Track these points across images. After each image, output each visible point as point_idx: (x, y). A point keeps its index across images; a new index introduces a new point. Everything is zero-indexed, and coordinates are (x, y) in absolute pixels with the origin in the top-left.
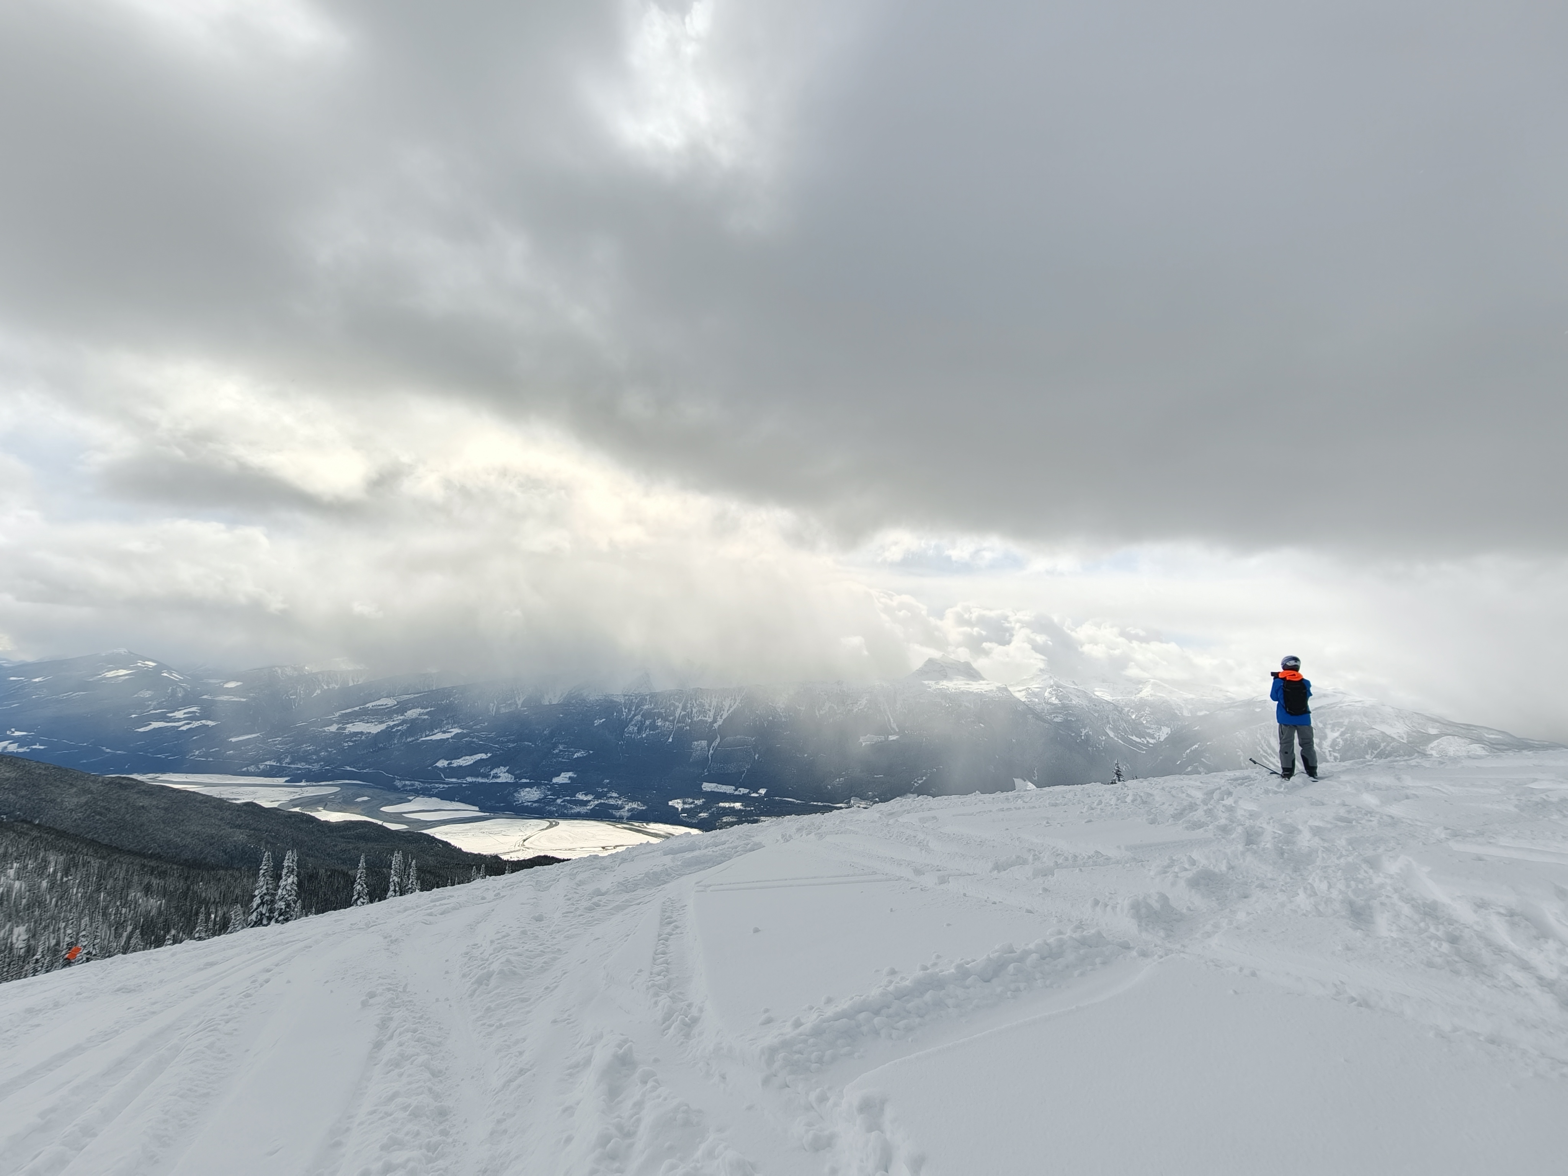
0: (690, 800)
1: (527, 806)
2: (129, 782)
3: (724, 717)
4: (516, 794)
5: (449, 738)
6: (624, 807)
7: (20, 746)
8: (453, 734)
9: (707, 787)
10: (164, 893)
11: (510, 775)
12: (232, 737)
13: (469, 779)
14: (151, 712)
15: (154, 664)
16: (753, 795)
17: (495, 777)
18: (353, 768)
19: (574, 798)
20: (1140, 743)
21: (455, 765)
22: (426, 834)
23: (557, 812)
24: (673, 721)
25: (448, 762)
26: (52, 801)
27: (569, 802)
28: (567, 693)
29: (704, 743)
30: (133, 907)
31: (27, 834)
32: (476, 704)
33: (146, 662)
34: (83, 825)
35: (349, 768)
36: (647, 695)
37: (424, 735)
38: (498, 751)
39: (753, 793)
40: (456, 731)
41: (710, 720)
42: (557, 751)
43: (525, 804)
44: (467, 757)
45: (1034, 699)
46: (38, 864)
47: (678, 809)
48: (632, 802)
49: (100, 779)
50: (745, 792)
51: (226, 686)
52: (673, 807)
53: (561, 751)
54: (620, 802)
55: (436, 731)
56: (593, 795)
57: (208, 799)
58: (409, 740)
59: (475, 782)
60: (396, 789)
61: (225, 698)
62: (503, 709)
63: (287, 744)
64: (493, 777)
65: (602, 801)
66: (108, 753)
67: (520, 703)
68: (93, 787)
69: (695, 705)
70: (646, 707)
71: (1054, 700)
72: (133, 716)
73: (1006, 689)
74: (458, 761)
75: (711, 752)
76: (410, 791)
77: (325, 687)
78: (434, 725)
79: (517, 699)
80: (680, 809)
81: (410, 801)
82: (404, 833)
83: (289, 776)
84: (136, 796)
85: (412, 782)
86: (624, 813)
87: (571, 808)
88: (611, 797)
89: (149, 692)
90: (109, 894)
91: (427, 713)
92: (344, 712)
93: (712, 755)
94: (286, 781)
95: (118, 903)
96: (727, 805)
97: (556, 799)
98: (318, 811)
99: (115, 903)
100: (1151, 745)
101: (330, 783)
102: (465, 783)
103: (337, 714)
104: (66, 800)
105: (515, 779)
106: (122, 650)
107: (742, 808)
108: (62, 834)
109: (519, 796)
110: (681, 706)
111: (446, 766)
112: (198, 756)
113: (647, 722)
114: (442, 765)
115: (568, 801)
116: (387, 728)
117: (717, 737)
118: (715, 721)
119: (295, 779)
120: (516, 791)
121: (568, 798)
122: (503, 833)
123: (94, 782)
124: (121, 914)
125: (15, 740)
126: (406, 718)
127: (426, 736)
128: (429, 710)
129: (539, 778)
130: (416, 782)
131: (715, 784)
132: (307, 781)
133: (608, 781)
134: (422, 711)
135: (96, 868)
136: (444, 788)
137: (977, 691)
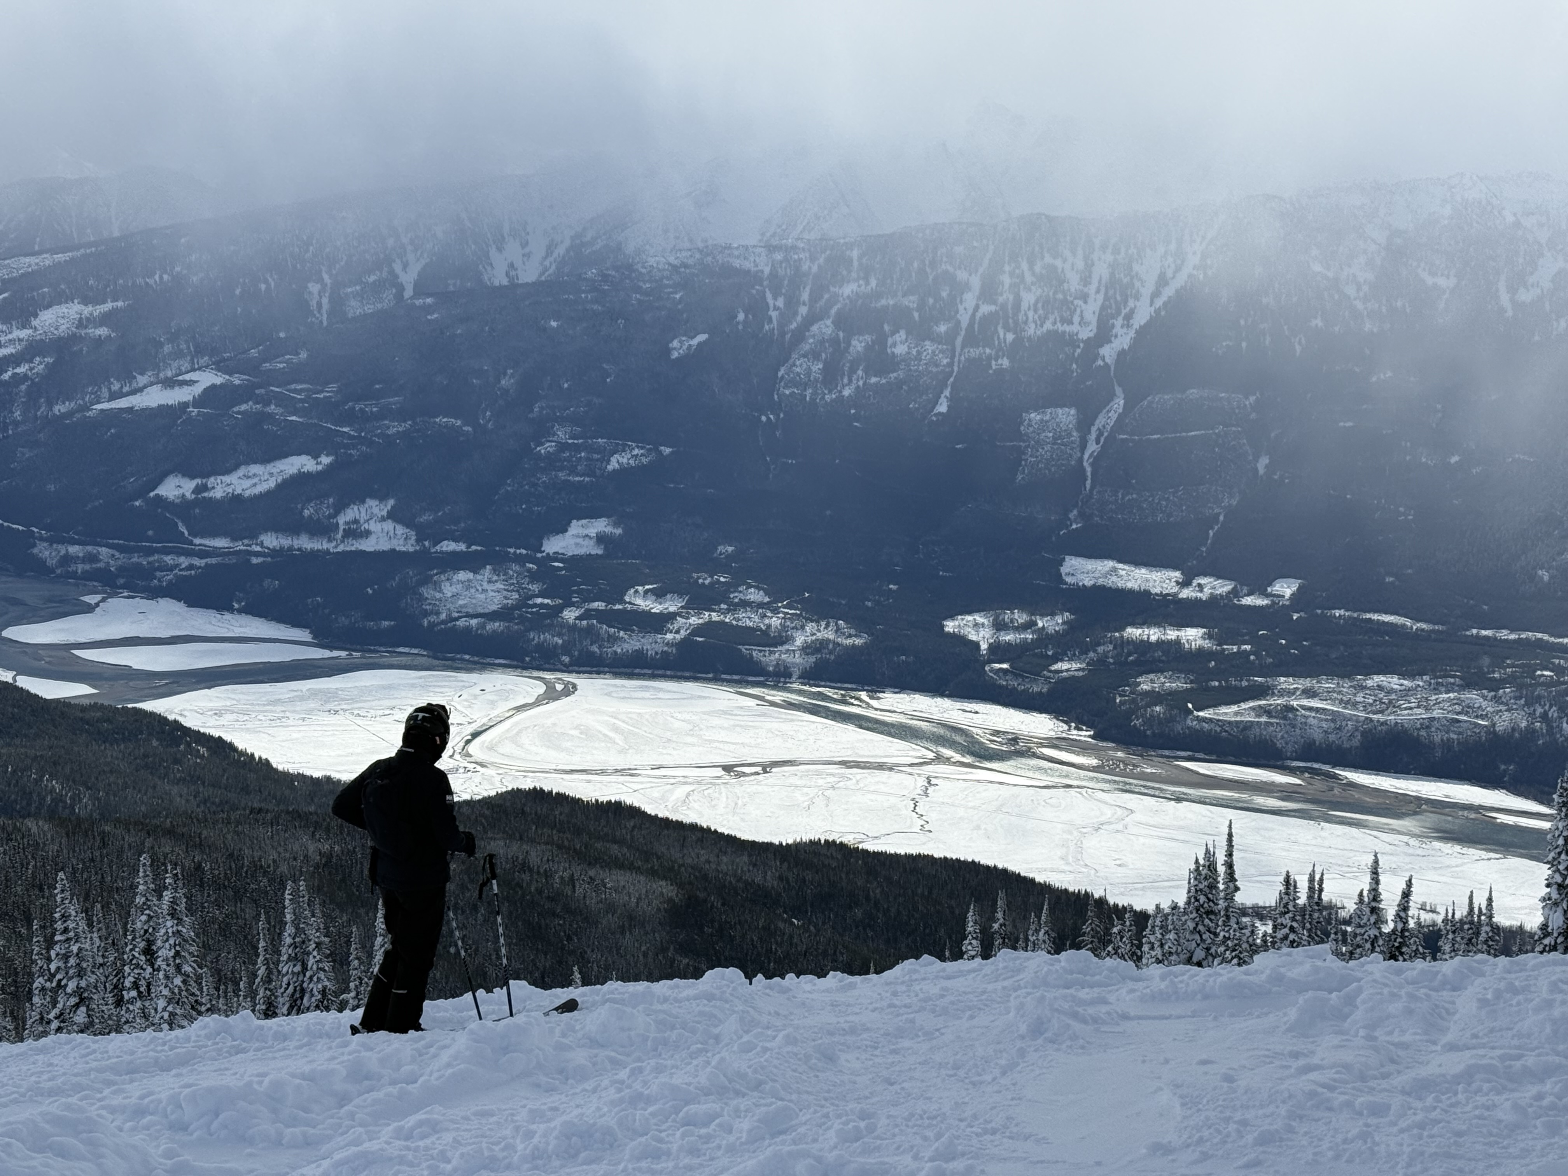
0: (1020, 617)
1: (468, 630)
3: (1141, 318)
4: (427, 592)
5: (185, 405)
6: (790, 640)
8: (198, 390)
9: (1084, 570)
11: (401, 530)
13: (271, 541)
16: (1248, 601)
17: (353, 532)
19: (618, 607)
21: (218, 493)
22: (152, 715)
23: (566, 649)
24: (949, 339)
25: (193, 483)
27: (603, 617)
28: (567, 243)
29: (1066, 416)
32: (263, 287)
36: (851, 246)
37: (105, 393)
38: (354, 447)
39: (1249, 594)
40: (207, 379)
41: (1086, 333)
42: (548, 447)
43: (461, 623)
44: (255, 469)
47: (977, 645)
48: (817, 622)
50: (1219, 591)
52: (959, 639)
53: (563, 447)
54: (775, 622)
55: (142, 380)
56: (681, 594)
58: (60, 408)
59: (291, 548)
60: (41, 570)
62: (353, 303)
64: (347, 534)
65: (715, 617)
67: (408, 279)
69: (1029, 278)
70: (848, 290)
74: (227, 479)
75: (1092, 447)
76: (88, 576)
79: (397, 267)
80: (984, 646)
81: (90, 609)
82: (83, 709)
85: (89, 548)
86: (792, 656)
87: (614, 639)
88: (745, 604)
91: (105, 319)
93: (1096, 461)
96: (1153, 634)
97: (560, 609)
102: (257, 554)
105: (418, 541)
107: (1207, 644)
109: (438, 595)
110: (976, 282)
111: (189, 496)
113: (858, 345)
114: (177, 492)
115: (601, 616)
117: (1112, 396)
118: (1104, 335)
120: (426, 580)
121: (599, 605)
126: (39, 335)
127: (113, 397)
128: (108, 306)
129: (500, 538)
130: (104, 550)
131: (1110, 563)
133: (730, 549)
134: (87, 310)
136: (191, 567)
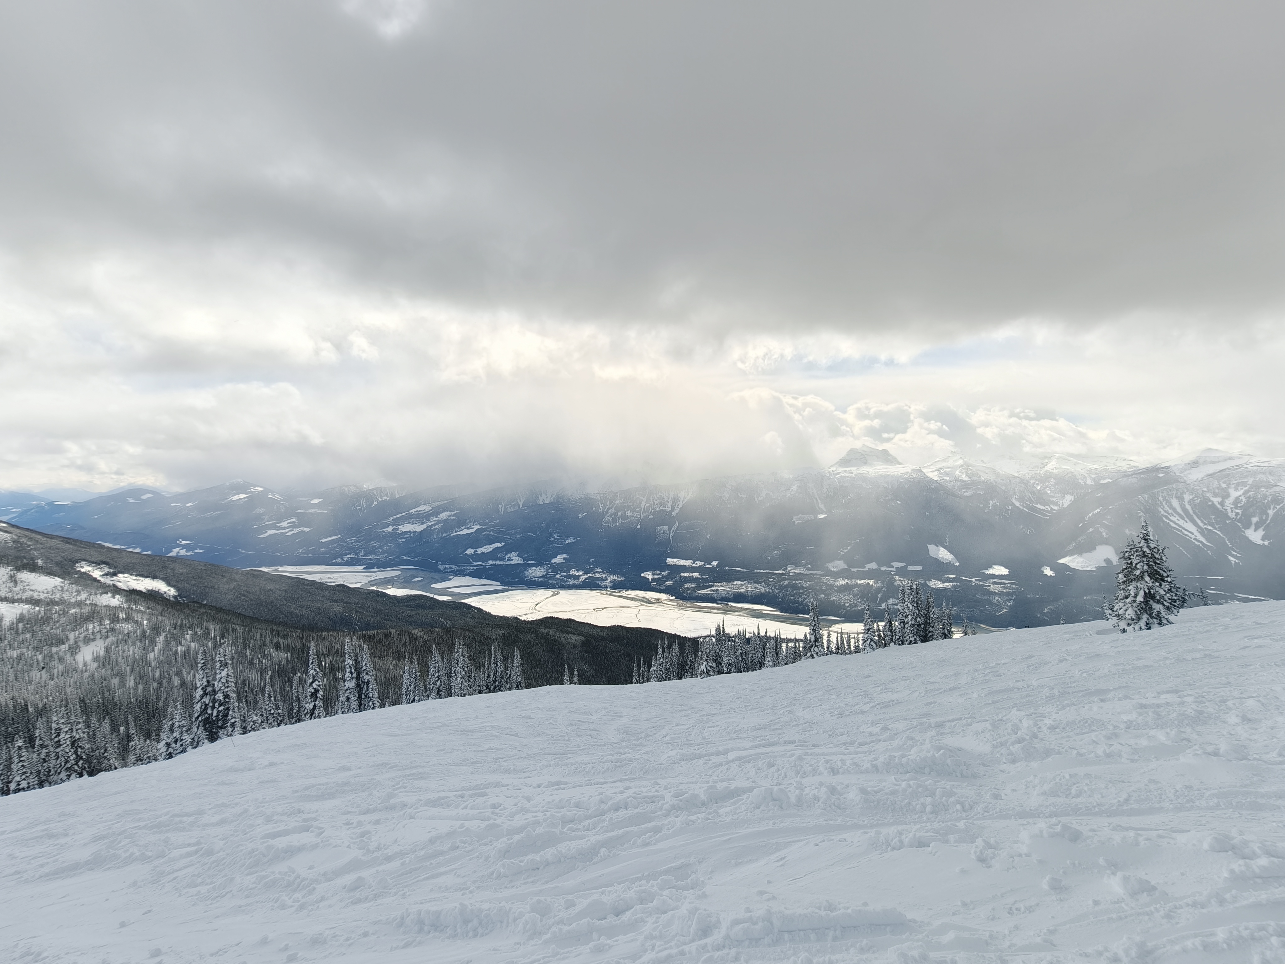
0: (658, 572)
1: (535, 580)
2: (259, 573)
3: (680, 507)
4: (525, 572)
5: (471, 533)
6: (607, 579)
7: (187, 551)
8: (475, 530)
9: (671, 561)
10: (288, 648)
11: (520, 559)
12: (322, 539)
13: (491, 562)
14: (266, 523)
15: (262, 489)
17: (509, 560)
18: (409, 557)
19: (569, 574)
20: (1044, 510)
21: (479, 552)
22: (464, 603)
23: (557, 584)
24: (639, 512)
25: (474, 550)
26: (212, 587)
27: (565, 576)
28: (556, 494)
29: (666, 528)
30: (269, 658)
31: (197, 611)
32: (489, 506)
33: (257, 488)
34: (235, 603)
35: (405, 558)
36: (617, 492)
37: (454, 531)
38: (509, 541)
39: (707, 565)
40: (477, 527)
41: (669, 510)
42: (552, 539)
43: (533, 579)
44: (487, 546)
45: (945, 478)
46: (204, 631)
47: (649, 579)
48: (613, 575)
49: (240, 572)
50: (701, 564)
51: (312, 502)
52: (645, 578)
53: (555, 539)
54: (604, 576)
55: (462, 528)
56: (582, 571)
57: (313, 583)
58: (444, 535)
59: (495, 564)
60: (440, 571)
61: (313, 511)
62: (509, 509)
63: (360, 542)
64: (508, 560)
65: (590, 575)
66: (243, 553)
67: (521, 504)
68: (237, 577)
69: (656, 498)
70: (617, 502)
71: (964, 477)
72: (255, 527)
73: (920, 471)
74: (481, 549)
75: (672, 534)
76: (450, 572)
77: (380, 500)
78: (461, 522)
79: (519, 501)
80: (650, 579)
81: (450, 579)
82: (449, 602)
83: (365, 565)
84: (265, 583)
85: (450, 566)
86: (608, 583)
87: (568, 581)
88: (597, 572)
89: (262, 509)
90: (252, 650)
91: (454, 515)
92: (395, 517)
93: (673, 537)
94: (364, 569)
95: (259, 656)
96: (687, 575)
97: (556, 575)
98: (388, 588)
99: (258, 656)
100: (1054, 512)
101: (394, 568)
102: (488, 566)
103: (391, 519)
104: (221, 586)
105: (524, 561)
106: (240, 481)
107: (699, 576)
108: (219, 610)
109: (528, 573)
110: (645, 499)
111: (473, 553)
112: (302, 553)
113: (620, 514)
114: (470, 552)
116: (427, 527)
117: (675, 523)
118: (673, 510)
119: (369, 566)
120: (526, 570)
121: (564, 574)
122: (520, 601)
123: (236, 574)
124: (262, 663)
125: (184, 547)
126: (440, 519)
127: (456, 532)
128: (455, 512)
129: (542, 559)
130: (454, 566)
131: (677, 559)
132: (377, 568)
133: (593, 560)
134: (450, 513)
135: (241, 633)
136: (473, 569)
137: (894, 473)
